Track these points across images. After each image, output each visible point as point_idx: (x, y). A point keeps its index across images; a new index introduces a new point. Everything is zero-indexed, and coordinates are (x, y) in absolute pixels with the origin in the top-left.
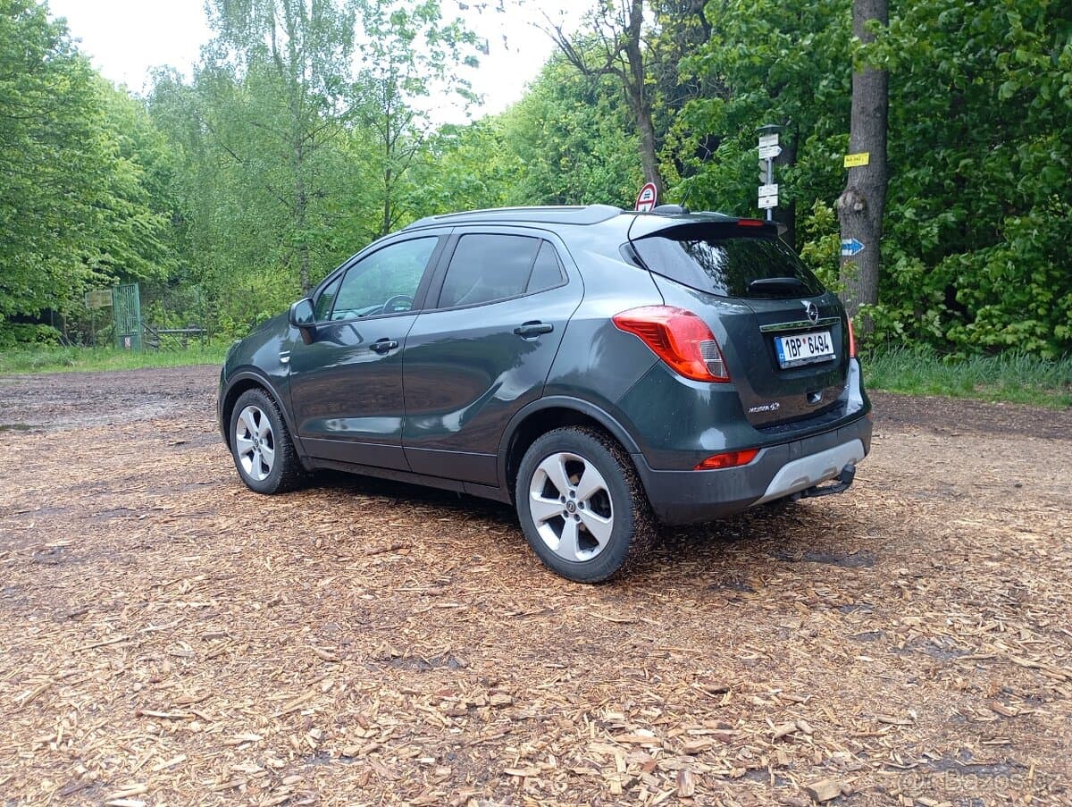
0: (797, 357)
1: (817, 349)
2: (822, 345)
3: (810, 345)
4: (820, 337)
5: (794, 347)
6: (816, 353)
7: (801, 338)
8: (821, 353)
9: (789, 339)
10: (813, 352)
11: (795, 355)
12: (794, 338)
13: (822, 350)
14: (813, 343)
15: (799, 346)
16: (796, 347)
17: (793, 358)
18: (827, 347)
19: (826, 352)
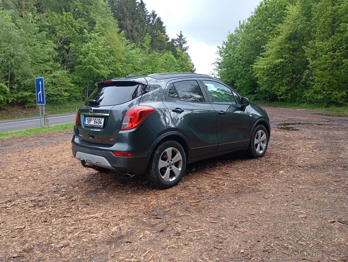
0: (89, 124)
1: (97, 123)
2: (99, 122)
3: (95, 121)
4: (99, 119)
5: (89, 121)
6: (96, 124)
7: (92, 118)
8: (98, 124)
9: (89, 118)
10: (95, 124)
11: (89, 123)
12: (90, 118)
13: (99, 124)
14: (96, 121)
15: (91, 121)
16: (90, 121)
17: (88, 124)
18: (101, 123)
19: (100, 124)
